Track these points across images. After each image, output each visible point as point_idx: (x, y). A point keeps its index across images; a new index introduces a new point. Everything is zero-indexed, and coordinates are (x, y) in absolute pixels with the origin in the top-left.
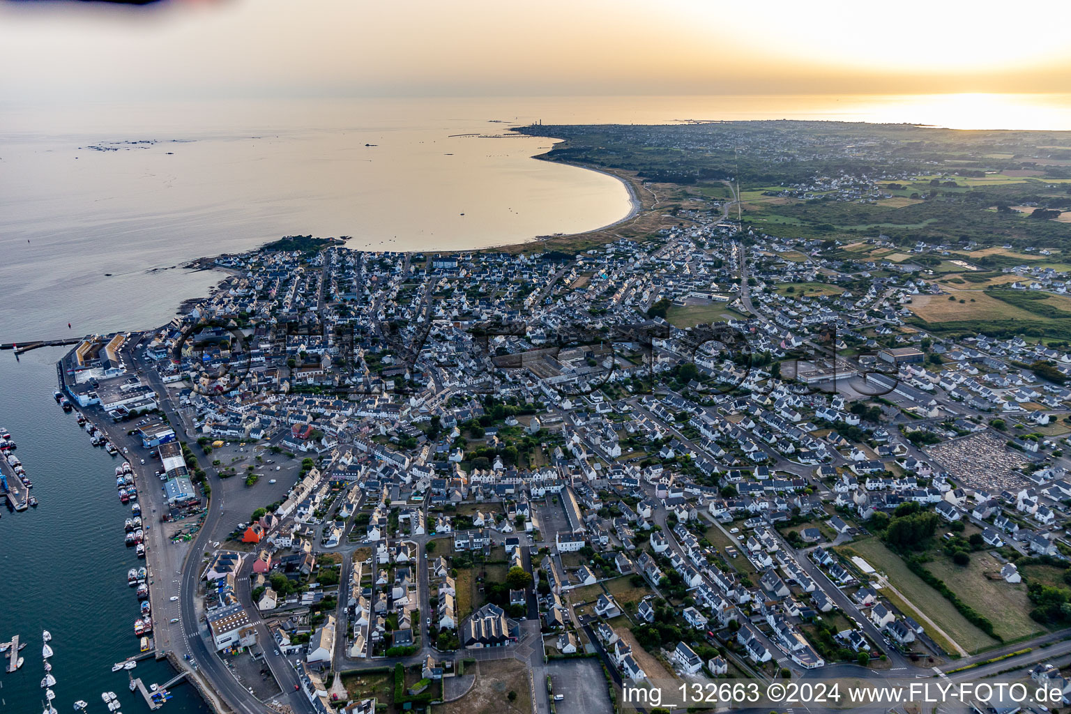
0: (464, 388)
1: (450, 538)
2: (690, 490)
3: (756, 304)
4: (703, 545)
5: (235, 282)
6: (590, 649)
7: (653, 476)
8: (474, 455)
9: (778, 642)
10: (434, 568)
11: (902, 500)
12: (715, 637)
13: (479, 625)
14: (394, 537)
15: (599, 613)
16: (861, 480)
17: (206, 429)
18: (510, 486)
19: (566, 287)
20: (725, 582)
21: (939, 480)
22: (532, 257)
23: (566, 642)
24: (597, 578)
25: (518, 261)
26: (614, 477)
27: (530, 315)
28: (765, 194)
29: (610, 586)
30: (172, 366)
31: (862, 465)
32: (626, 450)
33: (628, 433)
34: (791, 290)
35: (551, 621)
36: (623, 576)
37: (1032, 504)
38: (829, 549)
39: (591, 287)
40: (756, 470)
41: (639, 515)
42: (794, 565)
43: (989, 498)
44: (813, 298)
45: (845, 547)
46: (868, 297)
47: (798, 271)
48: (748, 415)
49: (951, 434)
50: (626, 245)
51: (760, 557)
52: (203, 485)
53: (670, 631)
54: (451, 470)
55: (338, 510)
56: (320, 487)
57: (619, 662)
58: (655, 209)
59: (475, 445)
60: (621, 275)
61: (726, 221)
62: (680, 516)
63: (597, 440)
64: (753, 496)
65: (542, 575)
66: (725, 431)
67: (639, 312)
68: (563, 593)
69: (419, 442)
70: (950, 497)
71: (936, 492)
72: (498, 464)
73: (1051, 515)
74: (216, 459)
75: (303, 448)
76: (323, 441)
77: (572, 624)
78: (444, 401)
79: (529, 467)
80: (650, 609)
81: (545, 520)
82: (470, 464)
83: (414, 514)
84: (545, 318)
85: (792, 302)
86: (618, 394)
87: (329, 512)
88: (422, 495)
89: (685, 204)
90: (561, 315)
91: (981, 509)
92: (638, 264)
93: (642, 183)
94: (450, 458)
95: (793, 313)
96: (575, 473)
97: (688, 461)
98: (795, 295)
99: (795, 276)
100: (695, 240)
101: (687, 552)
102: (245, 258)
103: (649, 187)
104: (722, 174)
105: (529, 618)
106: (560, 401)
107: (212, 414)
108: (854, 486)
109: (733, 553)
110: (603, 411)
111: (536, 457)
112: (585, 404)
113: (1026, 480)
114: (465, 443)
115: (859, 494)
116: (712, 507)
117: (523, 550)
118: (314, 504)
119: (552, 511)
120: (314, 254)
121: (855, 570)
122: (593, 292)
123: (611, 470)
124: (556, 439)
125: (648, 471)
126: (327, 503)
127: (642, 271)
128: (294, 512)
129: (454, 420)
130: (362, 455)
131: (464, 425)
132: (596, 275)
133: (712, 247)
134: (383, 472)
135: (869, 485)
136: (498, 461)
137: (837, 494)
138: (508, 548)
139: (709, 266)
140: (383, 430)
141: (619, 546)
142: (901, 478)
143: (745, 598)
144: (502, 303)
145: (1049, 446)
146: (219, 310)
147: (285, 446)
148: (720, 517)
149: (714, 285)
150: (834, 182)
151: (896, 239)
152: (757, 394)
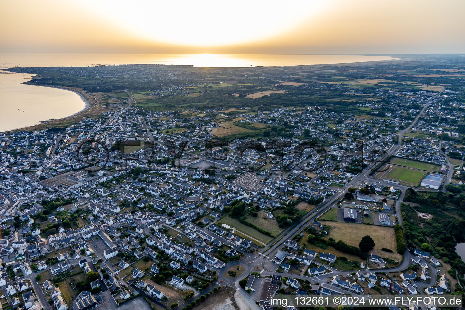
0: (27, 200)
1: (48, 271)
2: (155, 217)
3: (156, 139)
4: (168, 237)
6: (136, 293)
7: (139, 215)
8: (47, 229)
9: (207, 263)
10: (44, 287)
11: (231, 200)
12: (185, 269)
13: (80, 303)
14: (14, 280)
15: (135, 277)
16: (217, 197)
18: (72, 238)
19: (66, 143)
20: (182, 248)
21: (241, 191)
23: (125, 294)
24: (129, 264)
25: (34, 135)
26: (121, 221)
27: (51, 159)
28: (144, 95)
29: (136, 265)
31: (215, 192)
32: (122, 208)
33: (120, 201)
34: (167, 132)
35: (115, 288)
36: (140, 259)
37: (269, 191)
38: (214, 224)
39: (78, 141)
40: (179, 203)
41: (138, 233)
42: (204, 234)
43: (257, 192)
44: (177, 134)
45: (219, 222)
46: (197, 131)
47: (168, 124)
48: (168, 183)
49: (239, 174)
50: (89, 121)
51: (191, 234)
53: (168, 273)
54: (36, 239)
57: (151, 293)
58: (97, 104)
59: (44, 224)
60: (92, 135)
61: (131, 107)
62: (155, 228)
64: (181, 213)
65: (103, 271)
66: (161, 191)
68: (115, 275)
69: (11, 231)
70: (246, 195)
71: (241, 195)
72: (62, 230)
73: (275, 193)
77: (124, 286)
78: (18, 208)
79: (78, 227)
80: (157, 268)
81: (95, 248)
82: (46, 233)
83: (23, 265)
84: (61, 159)
85: (169, 136)
86: (110, 186)
88: (23, 255)
89: (111, 101)
90: (68, 156)
91: (256, 197)
92: (98, 129)
93: (87, 93)
94: (33, 234)
97: (150, 206)
98: (170, 133)
99: (167, 126)
100: (121, 116)
101: (163, 241)
103: (91, 95)
104: (122, 88)
105: (103, 291)
108: (215, 200)
109: (181, 236)
110: (106, 195)
111: (79, 222)
112: (95, 193)
113: (265, 184)
114: (39, 225)
115: (218, 202)
116: (167, 221)
117: (89, 264)
119: (97, 243)
121: (225, 229)
123: (119, 218)
124: (87, 212)
125: (136, 214)
127: (101, 132)
129: (28, 216)
131: (34, 217)
132: (79, 136)
133: (129, 118)
135: (219, 198)
136: (62, 228)
137: (210, 204)
138: (81, 265)
139: (131, 126)
141: (134, 248)
142: (229, 193)
143: (191, 251)
144: (33, 156)
145: (267, 172)
148: (171, 224)
149: (136, 134)
150: (170, 88)
151: (199, 109)
152: (169, 174)
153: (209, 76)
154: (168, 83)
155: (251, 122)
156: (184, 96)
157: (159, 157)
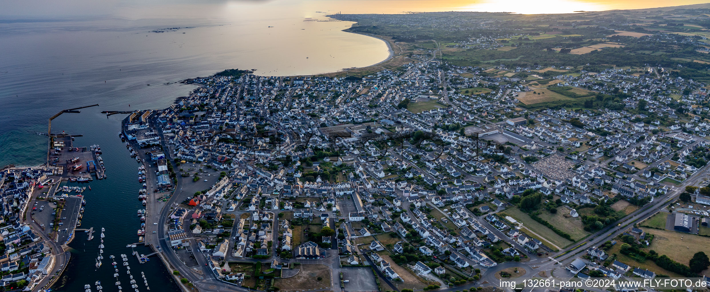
0: (304, 142)
1: (291, 212)
2: (421, 193)
3: (451, 100)
4: (429, 218)
5: (201, 90)
7: (402, 186)
8: (307, 175)
9: (472, 258)
10: (282, 224)
11: (525, 189)
12: (438, 258)
14: (262, 209)
15: (372, 248)
16: (507, 181)
17: (179, 155)
18: (325, 190)
19: (357, 94)
20: (442, 234)
21: (540, 178)
22: (341, 79)
24: (371, 233)
25: (333, 81)
26: (381, 187)
27: (338, 108)
29: (378, 237)
30: (168, 126)
31: (506, 174)
32: (387, 174)
33: (388, 166)
34: (467, 92)
35: (344, 251)
36: (386, 233)
37: (578, 183)
38: (494, 215)
39: (370, 94)
40: (455, 181)
41: (394, 204)
42: (477, 224)
43: (561, 182)
44: (477, 95)
45: (502, 213)
46: (499, 95)
47: (470, 82)
48: (450, 155)
49: (542, 156)
50: (387, 73)
51: (460, 221)
52: (174, 179)
53: (413, 257)
54: (295, 181)
55: (236, 196)
56: (228, 185)
57: (383, 269)
58: (400, 55)
59: (307, 169)
60: (385, 87)
61: (435, 60)
62: (416, 205)
63: (372, 169)
64: (454, 193)
65: (340, 231)
66: (439, 163)
67: (394, 106)
68: (352, 239)
69: (279, 167)
70: (545, 184)
71: (539, 183)
72: (319, 179)
73: (586, 186)
74: (181, 168)
75: (222, 167)
76: (232, 165)
78: (293, 148)
79: (335, 181)
80: (401, 247)
81: (343, 206)
82: (304, 179)
83: (273, 200)
84: (346, 109)
85: (468, 97)
86: (384, 147)
87: (231, 196)
88: (278, 191)
89: (415, 52)
90: (354, 107)
91: (559, 188)
92: (393, 82)
94: (295, 175)
95: (469, 103)
96: (360, 185)
97: (420, 178)
98: (469, 94)
99: (469, 85)
100: (420, 69)
101: (421, 221)
102: (207, 79)
103: (398, 44)
106: (353, 150)
107: (182, 149)
108: (504, 184)
109: (445, 221)
110: (375, 155)
111: (339, 176)
112: (366, 152)
113: (575, 172)
114: (303, 169)
115: (506, 188)
116: (433, 200)
117: (331, 220)
118: (224, 192)
119: (347, 202)
120: (238, 78)
121: (507, 222)
122: (370, 96)
123: (379, 184)
124: (350, 169)
125: (399, 184)
126: (230, 192)
127: (395, 85)
128: (214, 195)
129: (298, 158)
130: (250, 172)
131: (302, 159)
132: (372, 87)
133: (429, 72)
134: (260, 180)
135: (510, 183)
137: (496, 189)
138: (323, 218)
139: (428, 82)
140: (261, 161)
141: (383, 219)
142: (524, 179)
143: (453, 240)
144: (325, 102)
145: (581, 156)
146: (192, 102)
147: (214, 165)
148: (438, 204)
149: (431, 91)
150: (478, 40)
151: (508, 66)
152: (454, 144)
153: (527, 25)
154: (476, 34)
155: (571, 86)
156: (493, 49)
157: (448, 122)
